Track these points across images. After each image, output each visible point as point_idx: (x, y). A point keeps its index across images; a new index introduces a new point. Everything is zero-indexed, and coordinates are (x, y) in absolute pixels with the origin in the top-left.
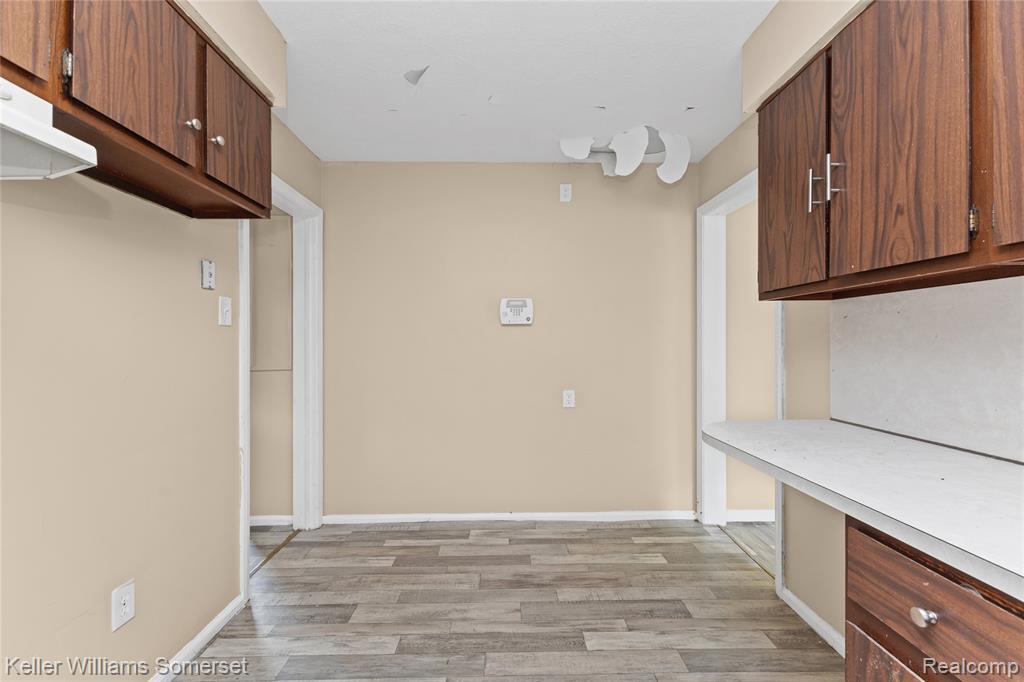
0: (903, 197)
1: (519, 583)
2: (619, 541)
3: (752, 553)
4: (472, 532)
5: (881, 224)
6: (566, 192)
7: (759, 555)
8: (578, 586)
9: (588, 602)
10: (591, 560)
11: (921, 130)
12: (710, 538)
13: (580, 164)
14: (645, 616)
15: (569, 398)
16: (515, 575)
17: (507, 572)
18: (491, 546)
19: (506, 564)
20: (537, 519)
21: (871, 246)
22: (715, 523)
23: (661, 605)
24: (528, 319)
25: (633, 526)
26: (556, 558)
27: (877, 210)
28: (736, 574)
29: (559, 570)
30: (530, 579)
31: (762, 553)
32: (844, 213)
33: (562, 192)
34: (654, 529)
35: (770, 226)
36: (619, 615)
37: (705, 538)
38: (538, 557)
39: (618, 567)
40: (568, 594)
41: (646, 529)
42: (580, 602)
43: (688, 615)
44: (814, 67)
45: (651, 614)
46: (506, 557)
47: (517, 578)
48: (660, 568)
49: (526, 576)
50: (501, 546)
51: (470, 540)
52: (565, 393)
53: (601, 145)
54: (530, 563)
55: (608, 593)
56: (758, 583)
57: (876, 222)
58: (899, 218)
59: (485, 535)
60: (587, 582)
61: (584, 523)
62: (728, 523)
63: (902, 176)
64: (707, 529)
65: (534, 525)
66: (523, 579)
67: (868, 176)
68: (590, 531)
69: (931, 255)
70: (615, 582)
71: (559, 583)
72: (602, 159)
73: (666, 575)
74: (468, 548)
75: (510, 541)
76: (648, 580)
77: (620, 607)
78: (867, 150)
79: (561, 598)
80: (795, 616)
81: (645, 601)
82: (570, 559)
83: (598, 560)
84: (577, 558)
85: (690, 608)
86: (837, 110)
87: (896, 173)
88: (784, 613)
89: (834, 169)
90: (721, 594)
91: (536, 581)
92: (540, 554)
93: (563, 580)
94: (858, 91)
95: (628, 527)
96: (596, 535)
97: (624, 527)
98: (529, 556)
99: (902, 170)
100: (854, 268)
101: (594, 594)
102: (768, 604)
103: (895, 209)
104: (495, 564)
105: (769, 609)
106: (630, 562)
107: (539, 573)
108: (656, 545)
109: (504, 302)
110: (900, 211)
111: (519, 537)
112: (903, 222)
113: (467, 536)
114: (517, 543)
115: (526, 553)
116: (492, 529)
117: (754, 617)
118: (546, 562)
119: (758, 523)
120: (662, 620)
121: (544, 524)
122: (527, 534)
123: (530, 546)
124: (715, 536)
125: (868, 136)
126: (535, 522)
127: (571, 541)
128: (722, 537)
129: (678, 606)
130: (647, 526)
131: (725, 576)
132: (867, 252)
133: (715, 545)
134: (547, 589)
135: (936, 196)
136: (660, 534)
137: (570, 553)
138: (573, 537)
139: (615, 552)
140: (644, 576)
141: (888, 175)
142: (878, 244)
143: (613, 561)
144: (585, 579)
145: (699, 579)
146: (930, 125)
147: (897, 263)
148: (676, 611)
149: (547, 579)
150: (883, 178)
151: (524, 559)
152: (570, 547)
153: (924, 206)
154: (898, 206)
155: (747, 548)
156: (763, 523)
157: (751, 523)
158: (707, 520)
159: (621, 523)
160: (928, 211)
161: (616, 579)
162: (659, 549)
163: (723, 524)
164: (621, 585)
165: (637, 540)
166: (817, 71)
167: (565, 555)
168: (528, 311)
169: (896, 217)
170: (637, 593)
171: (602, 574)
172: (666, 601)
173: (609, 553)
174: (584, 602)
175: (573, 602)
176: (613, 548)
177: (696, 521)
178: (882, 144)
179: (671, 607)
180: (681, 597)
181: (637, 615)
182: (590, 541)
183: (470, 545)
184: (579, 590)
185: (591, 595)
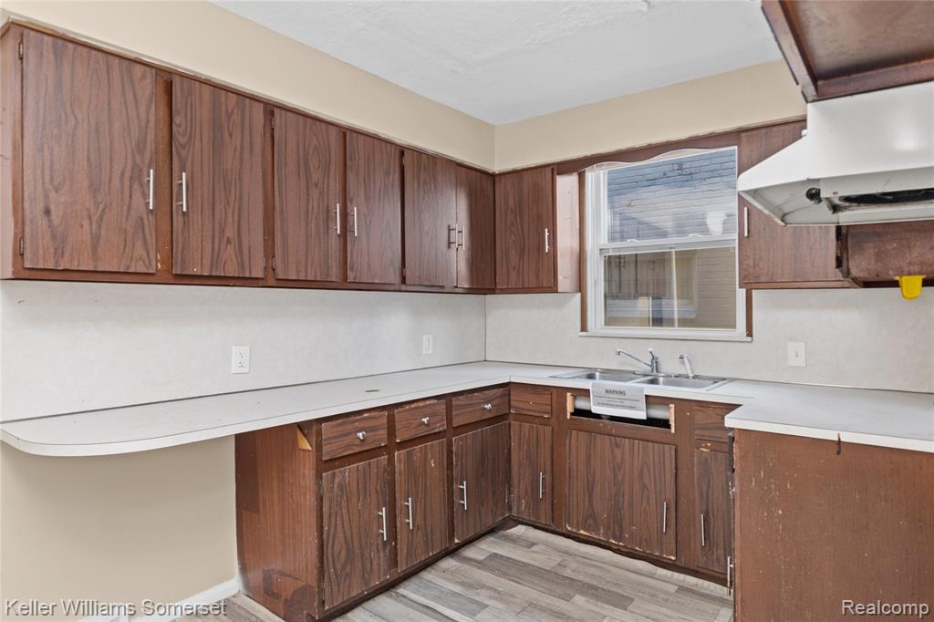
0: (230, 233)
5: (216, 247)
21: (209, 258)
27: (213, 234)
32: (187, 225)
57: (213, 243)
58: (229, 246)
63: (230, 220)
67: (206, 206)
69: (248, 276)
86: (178, 136)
87: (226, 215)
94: (198, 138)
99: (230, 215)
100: (196, 272)
103: (225, 238)
110: (229, 242)
112: (231, 249)
125: (206, 175)
132: (206, 263)
141: (221, 213)
142: (215, 259)
146: (245, 197)
147: (228, 275)
150: (217, 215)
153: (243, 245)
154: (228, 238)
160: (245, 249)
169: (226, 247)
178: (216, 189)
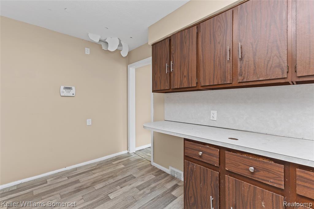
0: (185, 74)
1: (78, 190)
2: (109, 165)
3: (143, 157)
4: (48, 180)
5: (181, 79)
6: (87, 51)
7: (145, 157)
8: (101, 183)
9: (106, 186)
10: (102, 173)
11: (189, 61)
12: (133, 156)
13: (95, 43)
14: (124, 182)
15: (89, 122)
16: (76, 188)
17: (72, 188)
18: (60, 182)
19: (70, 186)
20: (76, 167)
21: (179, 83)
22: (133, 152)
23: (127, 178)
24: (73, 94)
25: (111, 159)
26: (89, 177)
27: (181, 76)
28: (142, 163)
29: (92, 180)
30: (82, 187)
31: (145, 156)
32: (174, 75)
33: (86, 50)
34: (117, 158)
35: (156, 74)
36: (117, 186)
37: (132, 157)
38: (82, 179)
39: (111, 172)
40: (98, 186)
41: (115, 159)
42: (103, 187)
43: (135, 178)
44: (166, 40)
45: (125, 181)
46: (69, 184)
47: (77, 189)
48: (124, 168)
49: (80, 187)
50: (65, 180)
51: (48, 183)
52: (88, 120)
53: (103, 39)
54: (80, 182)
55: (111, 181)
56: (147, 164)
59: (55, 179)
60: (103, 180)
61: (95, 163)
62: (136, 151)
63: (185, 70)
64: (131, 154)
65: (76, 169)
66: (80, 188)
68: (98, 165)
69: (191, 86)
70: (112, 177)
71: (94, 184)
72: (102, 44)
73: (125, 170)
74: (49, 187)
75: (68, 178)
76: (121, 173)
77: (116, 183)
78: (179, 63)
79: (96, 188)
80: (156, 168)
81: (123, 178)
82: (94, 176)
83: (104, 172)
84: (97, 174)
85: (134, 175)
86: (172, 52)
87: (184, 68)
88: (154, 168)
89: (172, 64)
90: (140, 169)
91: (85, 187)
92: (83, 178)
93: (95, 183)
94: (177, 49)
95: (110, 160)
96: (100, 166)
97: (109, 160)
98: (79, 180)
99: (185, 68)
100: (176, 87)
101: (107, 183)
102: (150, 168)
104: (65, 188)
105: (151, 169)
106: (115, 169)
107: (85, 184)
108: (120, 162)
109: (62, 87)
110: (185, 77)
111: (71, 175)
112: (185, 79)
113: (46, 182)
114: (72, 177)
115: (76, 179)
116: (58, 176)
117: (149, 172)
118: (85, 180)
119: (142, 149)
120: (129, 182)
121: (80, 168)
122: (75, 173)
123: (78, 177)
124: (134, 155)
125: (179, 59)
126: (76, 168)
127: (92, 170)
128: (135, 155)
129: (132, 176)
130: (116, 158)
131: (140, 165)
132: (179, 84)
133: (135, 157)
134: (90, 188)
135: (191, 75)
136: (120, 159)
137: (94, 174)
138: (93, 168)
139: (109, 168)
140: (120, 172)
142: (181, 82)
143: (109, 171)
144: (102, 180)
145: (134, 167)
146: (190, 61)
147: (184, 87)
148: (132, 178)
149: (89, 185)
150: (182, 70)
151: (77, 181)
152: (93, 172)
153: (189, 76)
155: (142, 156)
156: (143, 149)
157: (141, 150)
158: (131, 152)
159: (107, 160)
160: (190, 78)
161: (112, 176)
162: (121, 163)
163: (135, 152)
164: (114, 177)
165: (114, 163)
166: (167, 41)
167: (92, 175)
168: (73, 91)
170: (120, 177)
171: (107, 176)
172: (128, 176)
173: (107, 169)
174: (105, 186)
175: (101, 188)
176: (108, 168)
177: (128, 153)
178: (182, 62)
179: (130, 177)
180: (131, 174)
181: (121, 183)
182: (99, 168)
183: (49, 185)
184: (101, 184)
185: (106, 184)
